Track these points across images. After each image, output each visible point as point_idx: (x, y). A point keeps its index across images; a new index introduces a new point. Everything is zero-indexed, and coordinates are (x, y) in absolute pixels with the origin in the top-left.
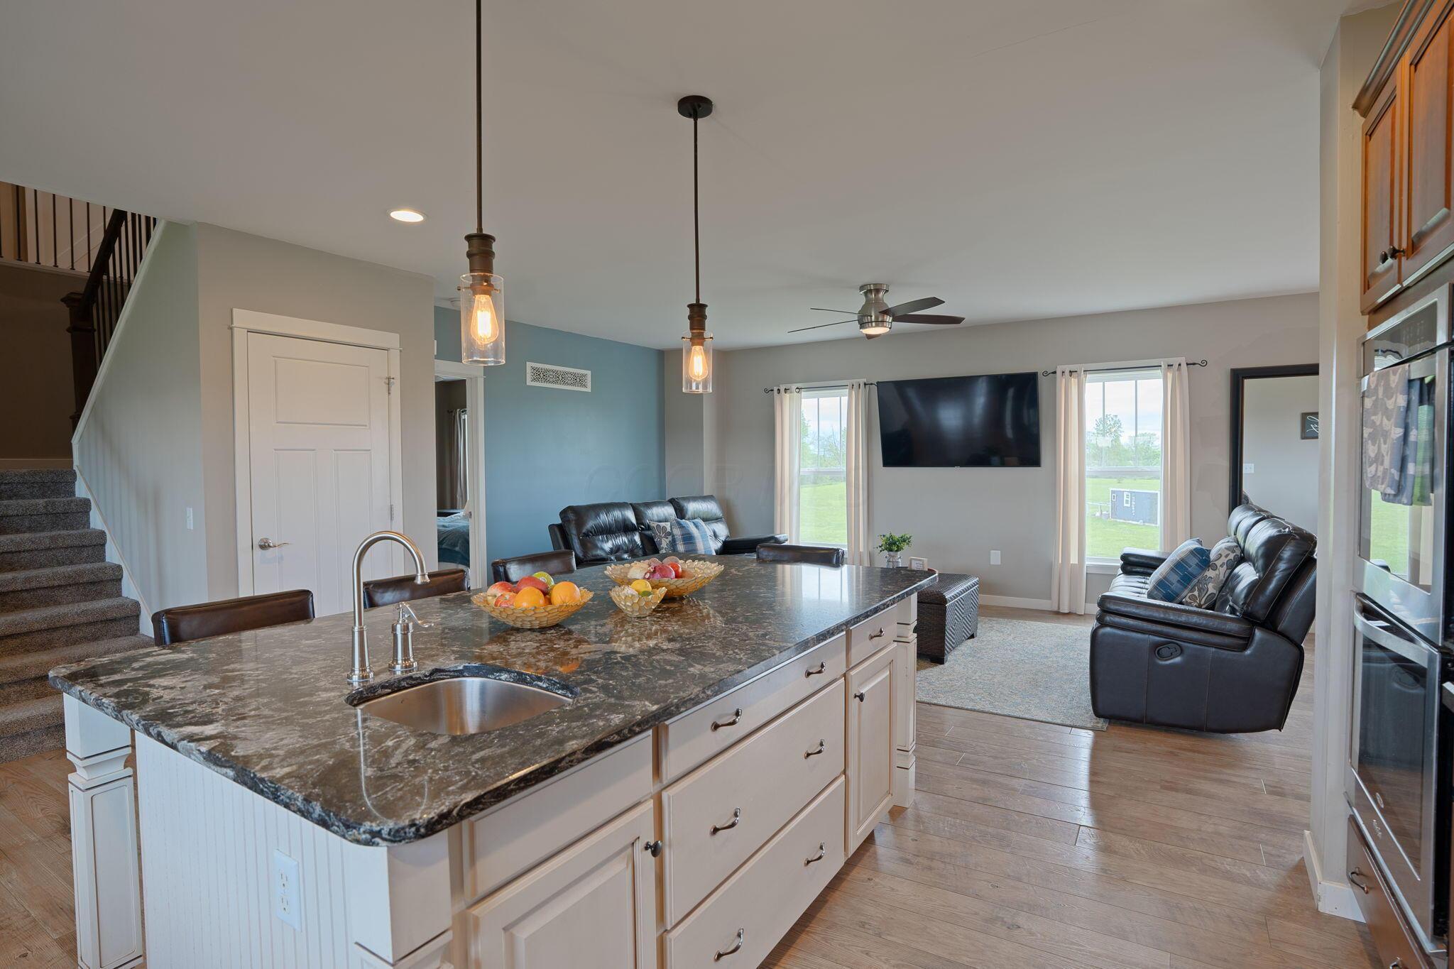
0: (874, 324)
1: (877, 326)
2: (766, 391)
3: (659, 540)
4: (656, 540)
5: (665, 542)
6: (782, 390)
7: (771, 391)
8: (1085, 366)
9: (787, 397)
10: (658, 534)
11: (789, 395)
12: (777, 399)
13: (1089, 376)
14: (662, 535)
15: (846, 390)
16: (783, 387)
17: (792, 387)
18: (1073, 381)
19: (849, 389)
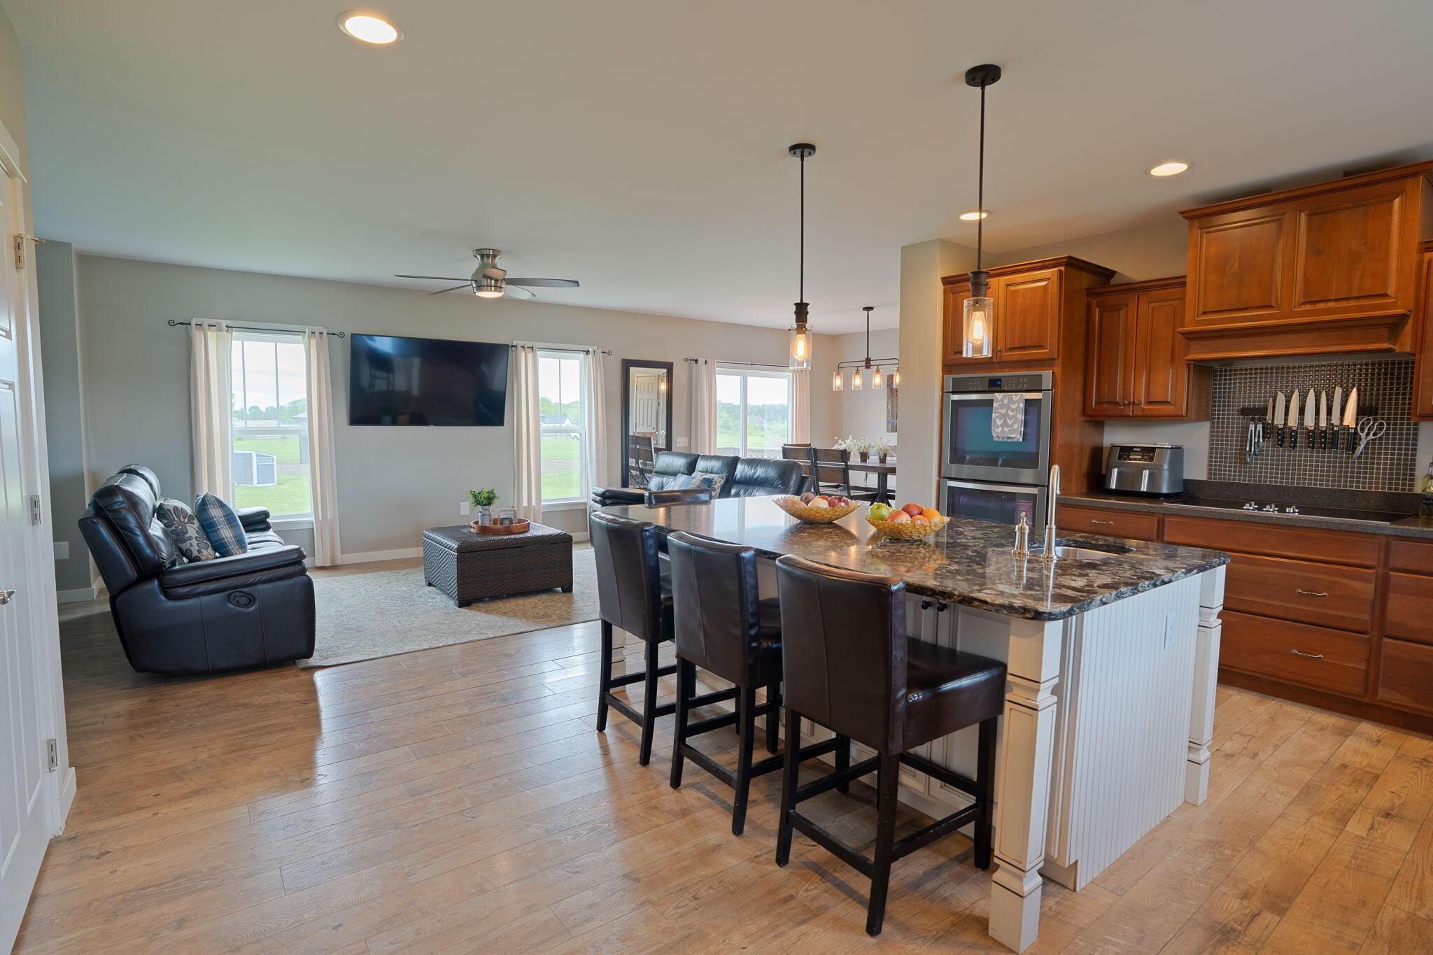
0: (493, 288)
1: (495, 290)
2: (172, 323)
3: (180, 527)
4: (173, 528)
5: (193, 530)
6: (206, 326)
7: (182, 324)
8: (536, 345)
9: (212, 335)
10: (177, 520)
11: (215, 333)
12: (198, 336)
13: (538, 353)
14: (183, 520)
15: (300, 338)
16: (206, 322)
17: (220, 324)
18: (530, 355)
19: (306, 337)
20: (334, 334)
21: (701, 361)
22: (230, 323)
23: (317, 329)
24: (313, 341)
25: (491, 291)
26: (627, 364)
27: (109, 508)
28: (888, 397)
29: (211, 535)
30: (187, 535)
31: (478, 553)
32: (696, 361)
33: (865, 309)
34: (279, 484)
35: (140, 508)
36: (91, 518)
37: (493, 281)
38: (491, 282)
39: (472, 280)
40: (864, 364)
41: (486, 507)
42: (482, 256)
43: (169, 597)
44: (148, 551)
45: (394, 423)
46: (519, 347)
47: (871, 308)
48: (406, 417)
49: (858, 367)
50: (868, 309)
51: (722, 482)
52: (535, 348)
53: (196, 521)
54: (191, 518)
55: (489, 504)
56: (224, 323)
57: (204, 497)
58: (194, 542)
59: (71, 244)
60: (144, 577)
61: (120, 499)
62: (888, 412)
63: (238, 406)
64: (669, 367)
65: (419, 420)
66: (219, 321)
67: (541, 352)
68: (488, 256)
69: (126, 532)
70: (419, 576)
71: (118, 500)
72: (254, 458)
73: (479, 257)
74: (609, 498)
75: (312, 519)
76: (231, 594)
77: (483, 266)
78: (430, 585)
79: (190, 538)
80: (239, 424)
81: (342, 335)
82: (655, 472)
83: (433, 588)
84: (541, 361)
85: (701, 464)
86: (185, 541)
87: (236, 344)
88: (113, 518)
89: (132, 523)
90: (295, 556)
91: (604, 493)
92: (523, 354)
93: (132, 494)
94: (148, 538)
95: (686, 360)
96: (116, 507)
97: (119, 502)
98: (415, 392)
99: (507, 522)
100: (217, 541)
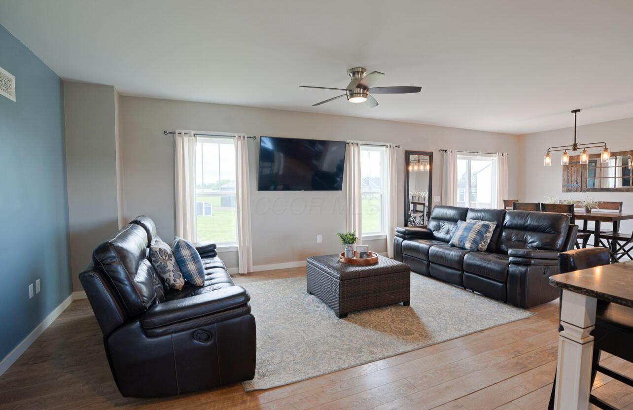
1: (363, 96)
2: (166, 133)
3: (163, 263)
4: (159, 263)
5: (171, 265)
6: (183, 134)
7: (171, 133)
8: (360, 142)
9: (186, 139)
10: (161, 257)
11: (188, 138)
12: (179, 139)
13: (361, 147)
14: (164, 258)
15: (232, 140)
16: (183, 132)
17: (190, 132)
18: (356, 148)
19: (236, 139)
20: (250, 137)
21: (449, 151)
22: (196, 132)
23: (242, 135)
24: (239, 142)
25: (360, 96)
26: (408, 154)
27: (104, 262)
28: (564, 171)
29: (183, 268)
30: (167, 269)
31: (353, 280)
32: (446, 151)
33: (573, 112)
34: (213, 215)
35: (128, 260)
36: (89, 272)
37: (362, 90)
38: (360, 90)
39: (346, 90)
40: (572, 147)
41: (350, 245)
42: (354, 73)
43: (148, 336)
44: (134, 297)
45: (275, 189)
46: (351, 144)
47: (579, 111)
48: (281, 186)
49: (565, 150)
50: (576, 111)
51: (494, 227)
52: (359, 144)
53: (173, 259)
54: (170, 256)
55: (353, 243)
56: (193, 132)
57: (178, 242)
58: (172, 274)
59: (113, 87)
60: (129, 319)
61: (113, 254)
62: (564, 180)
63: (199, 182)
64: (431, 155)
65: (287, 188)
66: (189, 131)
67: (362, 147)
68: (358, 72)
69: (116, 282)
70: (302, 285)
71: (110, 255)
72: (204, 204)
73: (351, 74)
74: (408, 234)
75: (237, 245)
76: (195, 332)
77: (354, 81)
78: (311, 293)
79: (169, 271)
80: (199, 191)
81: (255, 138)
82: (432, 218)
83: (313, 296)
84: (362, 152)
85: (470, 215)
86: (165, 273)
87: (199, 145)
88: (107, 271)
89: (122, 274)
90: (242, 299)
91: (405, 231)
92: (352, 148)
93: (122, 249)
94: (133, 286)
95: (441, 150)
96: (109, 261)
97: (110, 257)
98: (281, 173)
99: (365, 255)
100: (186, 273)
